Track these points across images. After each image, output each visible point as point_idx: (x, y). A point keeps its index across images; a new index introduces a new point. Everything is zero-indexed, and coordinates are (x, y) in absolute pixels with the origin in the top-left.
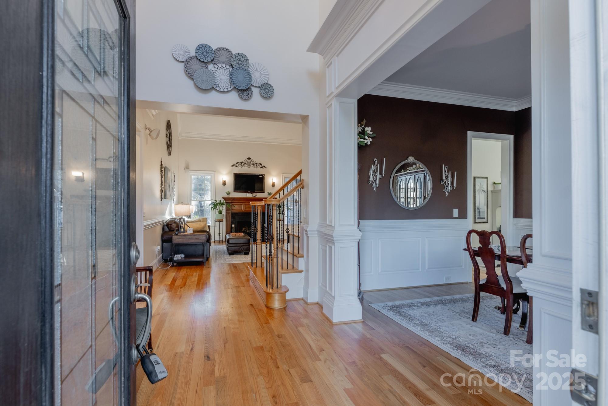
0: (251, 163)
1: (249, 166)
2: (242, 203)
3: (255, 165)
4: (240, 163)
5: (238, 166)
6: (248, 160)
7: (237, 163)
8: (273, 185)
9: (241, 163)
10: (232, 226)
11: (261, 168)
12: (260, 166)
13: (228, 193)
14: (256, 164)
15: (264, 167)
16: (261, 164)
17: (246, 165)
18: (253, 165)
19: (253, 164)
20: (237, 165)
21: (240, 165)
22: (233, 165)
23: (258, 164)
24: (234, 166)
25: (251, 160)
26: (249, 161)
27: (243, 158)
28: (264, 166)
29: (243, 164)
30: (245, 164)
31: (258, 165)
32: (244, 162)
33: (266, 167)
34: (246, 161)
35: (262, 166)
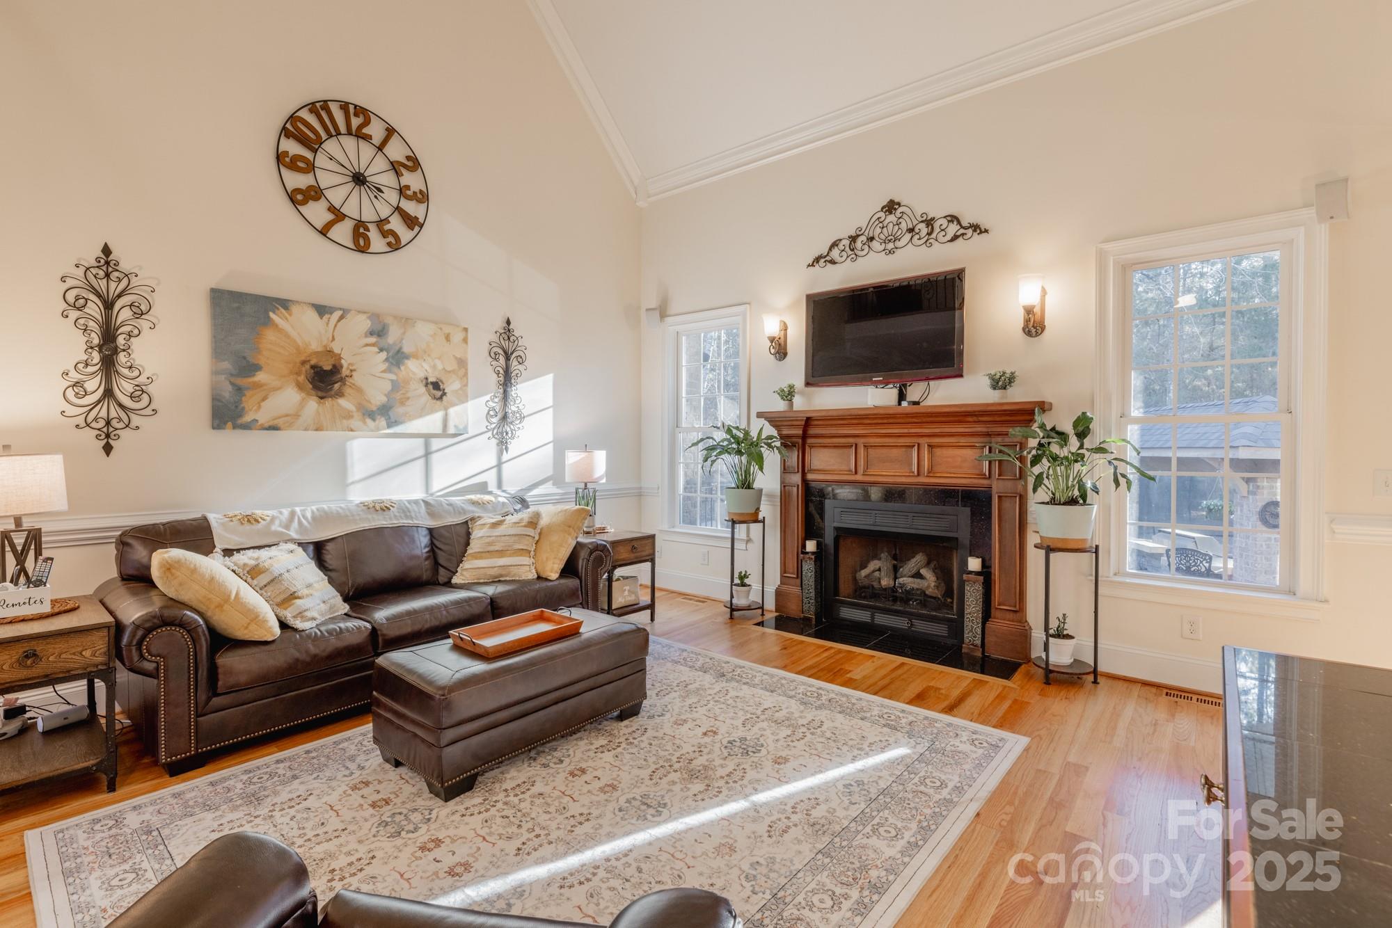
0: (903, 224)
1: (891, 246)
2: (851, 440)
3: (924, 231)
4: (848, 243)
5: (836, 257)
6: (883, 217)
7: (835, 245)
8: (1034, 326)
9: (853, 239)
10: (804, 546)
11: (955, 238)
12: (953, 229)
13: (788, 395)
14: (929, 223)
15: (976, 228)
16: (953, 219)
17: (874, 243)
18: (908, 236)
19: (911, 230)
20: (835, 253)
21: (847, 249)
22: (817, 260)
23: (936, 225)
24: (822, 261)
25: (901, 210)
26: (892, 218)
27: (865, 215)
28: (971, 225)
29: (859, 244)
30: (872, 239)
31: (937, 229)
32: (866, 233)
33: (986, 231)
34: (877, 222)
35: (962, 231)
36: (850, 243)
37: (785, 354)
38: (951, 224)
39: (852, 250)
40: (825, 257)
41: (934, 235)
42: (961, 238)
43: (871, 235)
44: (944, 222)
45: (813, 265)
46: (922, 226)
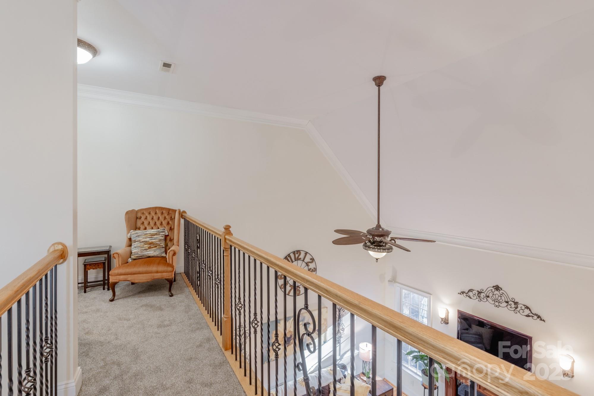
0: (503, 298)
1: (497, 304)
3: (513, 306)
4: (477, 293)
5: (472, 297)
6: (493, 290)
7: (471, 290)
8: (569, 375)
9: (479, 293)
11: (528, 316)
12: (527, 312)
14: (516, 303)
15: (539, 317)
16: (527, 308)
17: (488, 299)
18: (506, 304)
19: (507, 302)
20: (471, 294)
21: (477, 295)
22: (463, 293)
23: (519, 306)
24: (465, 294)
25: (501, 291)
26: (496, 292)
27: (485, 285)
28: (536, 315)
29: (482, 296)
30: (488, 297)
32: (486, 293)
33: (544, 321)
34: (490, 291)
35: (531, 314)
36: (478, 294)
37: (448, 323)
38: (526, 309)
39: (479, 297)
40: (467, 293)
41: (518, 309)
42: (531, 317)
43: (488, 295)
44: (523, 308)
45: (460, 294)
46: (513, 303)
